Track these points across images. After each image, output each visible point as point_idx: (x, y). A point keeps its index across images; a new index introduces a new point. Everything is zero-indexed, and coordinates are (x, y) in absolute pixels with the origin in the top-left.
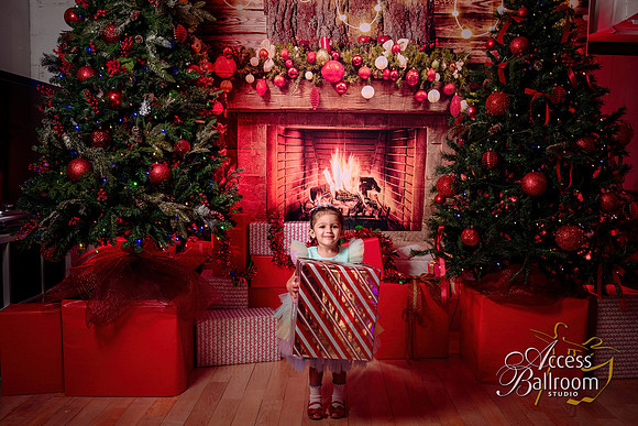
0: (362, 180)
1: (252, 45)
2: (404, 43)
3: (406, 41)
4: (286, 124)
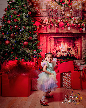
0: (68, 48)
1: (43, 19)
2: (77, 18)
3: (77, 17)
4: (51, 36)
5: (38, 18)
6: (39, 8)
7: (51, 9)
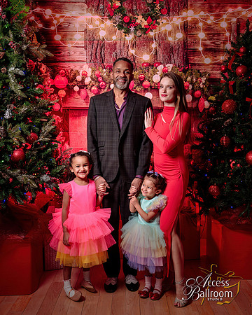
3: (171, 65)
5: (62, 67)
6: (64, 36)
7: (98, 41)
